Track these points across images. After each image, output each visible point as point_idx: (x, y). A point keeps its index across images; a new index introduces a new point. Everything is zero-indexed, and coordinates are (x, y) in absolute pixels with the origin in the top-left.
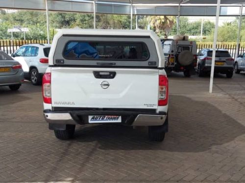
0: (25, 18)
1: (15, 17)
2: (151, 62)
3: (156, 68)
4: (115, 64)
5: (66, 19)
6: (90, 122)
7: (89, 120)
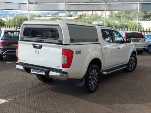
0: (122, 15)
1: (116, 15)
2: (59, 41)
3: (62, 44)
4: (43, 40)
5: (148, 15)
6: (32, 72)
7: (31, 71)
